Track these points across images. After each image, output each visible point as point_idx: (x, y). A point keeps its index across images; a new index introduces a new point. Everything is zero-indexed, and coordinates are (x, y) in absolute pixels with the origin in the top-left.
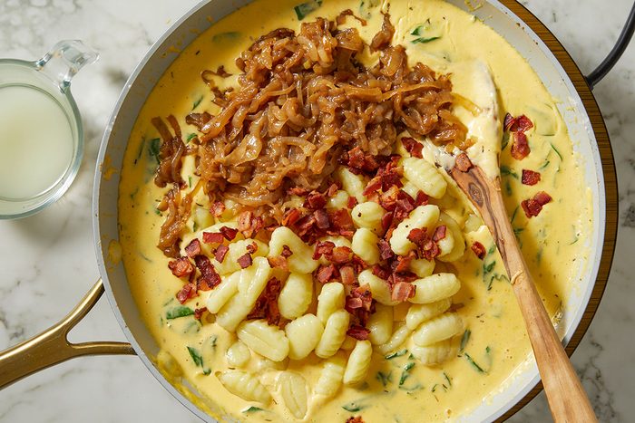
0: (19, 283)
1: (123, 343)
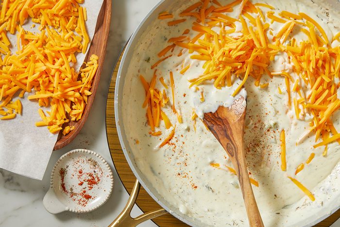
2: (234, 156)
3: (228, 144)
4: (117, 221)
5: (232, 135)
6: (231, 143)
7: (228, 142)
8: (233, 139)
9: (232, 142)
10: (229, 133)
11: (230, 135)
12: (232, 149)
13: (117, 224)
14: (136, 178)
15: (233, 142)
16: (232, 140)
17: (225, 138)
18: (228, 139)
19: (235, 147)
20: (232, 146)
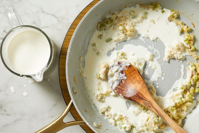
3: (144, 102)
4: (54, 123)
5: (143, 96)
10: (141, 96)
12: (148, 104)
13: (54, 124)
14: (71, 99)
19: (149, 102)
20: (147, 102)
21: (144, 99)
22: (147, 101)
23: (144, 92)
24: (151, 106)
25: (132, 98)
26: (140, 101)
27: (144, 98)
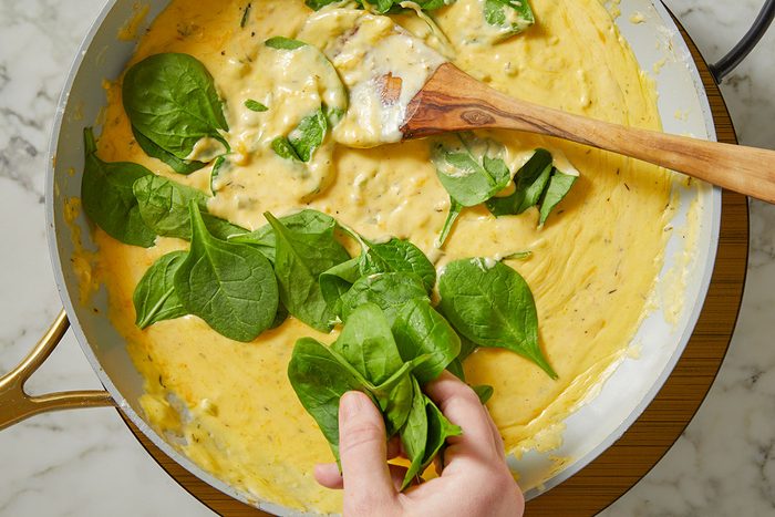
0: (24, 333)
1: (97, 392)
2: (495, 116)
3: (462, 117)
5: (448, 97)
6: (465, 109)
7: (458, 115)
8: (458, 98)
9: (465, 106)
10: (438, 100)
11: (445, 102)
12: (478, 112)
15: (465, 102)
16: (459, 102)
17: (447, 115)
18: (451, 110)
19: (478, 106)
20: (472, 109)
21: (458, 106)
22: (471, 105)
23: (441, 80)
24: (492, 115)
25: (412, 127)
26: (444, 119)
27: (454, 102)
